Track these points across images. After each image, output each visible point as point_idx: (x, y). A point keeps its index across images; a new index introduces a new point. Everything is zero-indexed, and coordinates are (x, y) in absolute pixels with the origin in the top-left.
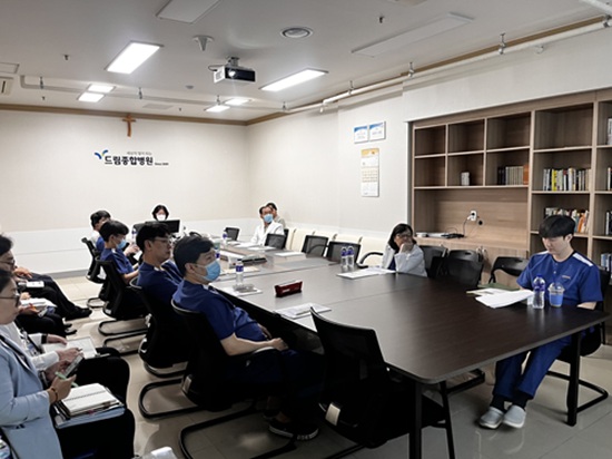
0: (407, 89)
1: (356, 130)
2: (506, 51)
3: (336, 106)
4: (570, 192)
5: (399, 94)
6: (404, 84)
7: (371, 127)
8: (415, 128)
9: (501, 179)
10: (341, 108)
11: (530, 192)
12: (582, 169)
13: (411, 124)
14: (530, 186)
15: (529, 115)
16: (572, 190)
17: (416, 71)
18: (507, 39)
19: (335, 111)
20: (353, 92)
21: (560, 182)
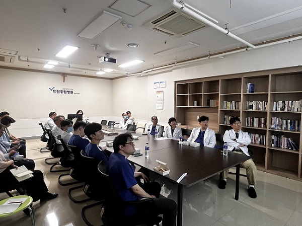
0: (174, 69)
1: (155, 83)
2: (211, 57)
3: (147, 74)
4: (233, 110)
5: (171, 71)
6: (173, 67)
7: (161, 82)
8: (177, 84)
9: (208, 104)
10: (149, 75)
11: (219, 109)
12: (238, 101)
13: (176, 82)
14: (219, 107)
15: (218, 81)
16: (234, 109)
17: (177, 63)
18: (211, 53)
19: (147, 76)
20: (154, 69)
21: (230, 106)
